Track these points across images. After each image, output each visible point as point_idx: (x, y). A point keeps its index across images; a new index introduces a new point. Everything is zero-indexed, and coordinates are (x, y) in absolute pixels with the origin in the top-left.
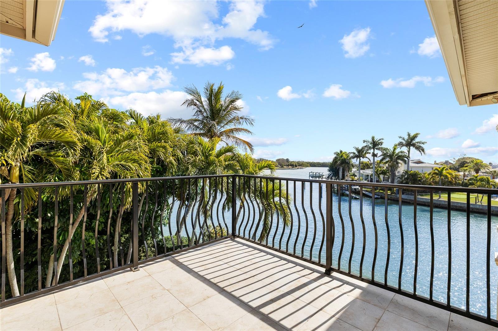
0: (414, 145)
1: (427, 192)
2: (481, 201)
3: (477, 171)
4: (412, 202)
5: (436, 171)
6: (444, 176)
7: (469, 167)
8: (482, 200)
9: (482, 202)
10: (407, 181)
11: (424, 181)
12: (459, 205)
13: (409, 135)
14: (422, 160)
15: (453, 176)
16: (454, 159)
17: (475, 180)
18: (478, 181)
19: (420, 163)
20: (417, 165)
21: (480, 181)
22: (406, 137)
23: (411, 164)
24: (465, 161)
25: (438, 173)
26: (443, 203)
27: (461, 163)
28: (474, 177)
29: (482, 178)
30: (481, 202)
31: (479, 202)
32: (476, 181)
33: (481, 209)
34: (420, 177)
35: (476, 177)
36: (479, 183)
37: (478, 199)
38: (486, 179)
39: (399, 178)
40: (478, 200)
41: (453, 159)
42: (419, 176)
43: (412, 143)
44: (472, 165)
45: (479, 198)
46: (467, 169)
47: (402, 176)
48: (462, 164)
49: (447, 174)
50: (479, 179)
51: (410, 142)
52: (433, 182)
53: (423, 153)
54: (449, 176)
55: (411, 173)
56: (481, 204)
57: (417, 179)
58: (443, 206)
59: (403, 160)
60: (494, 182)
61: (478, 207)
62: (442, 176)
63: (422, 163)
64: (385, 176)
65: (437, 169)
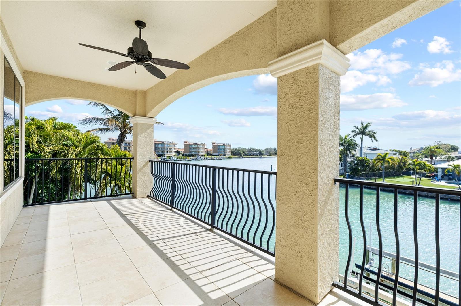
0: (367, 134)
3: (432, 156)
5: (379, 157)
8: (419, 183)
13: (362, 124)
14: (378, 147)
19: (376, 150)
22: (360, 126)
23: (367, 151)
25: (381, 158)
36: (417, 167)
38: (423, 164)
40: (416, 183)
43: (364, 132)
46: (419, 155)
49: (389, 160)
50: (417, 164)
62: (385, 161)
65: (379, 155)
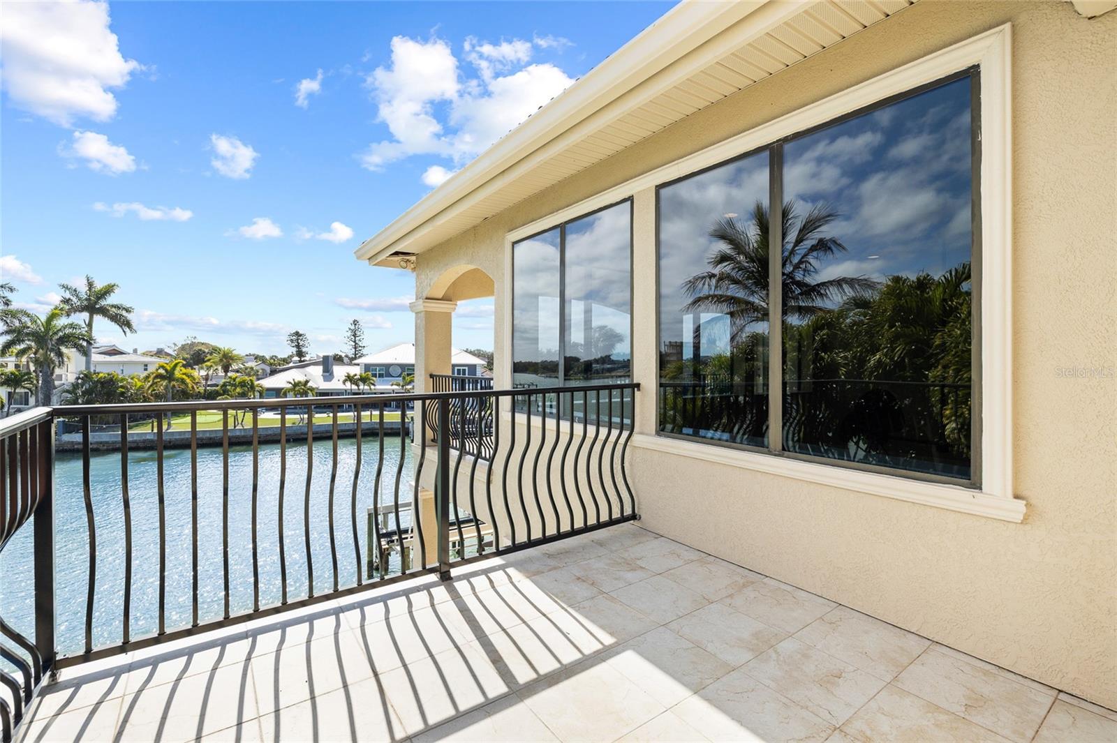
0: (103, 311)
1: (139, 417)
2: (242, 421)
3: (226, 368)
4: (105, 447)
5: (162, 371)
6: (177, 380)
7: (212, 361)
8: (243, 419)
9: (243, 423)
10: (90, 395)
11: (132, 395)
12: (208, 435)
13: (90, 285)
14: (121, 347)
15: (194, 379)
16: (175, 344)
17: (232, 385)
19: (115, 354)
20: (108, 358)
22: (83, 289)
23: (95, 357)
24: (200, 350)
25: (165, 374)
26: (178, 437)
27: (194, 354)
29: (244, 381)
30: (241, 424)
31: (238, 424)
33: (243, 437)
34: (122, 387)
35: (234, 380)
36: (238, 390)
39: (68, 391)
40: (238, 420)
41: (173, 346)
42: (120, 384)
43: (97, 306)
44: (216, 357)
45: (239, 417)
46: (211, 366)
47: (75, 386)
48: (196, 355)
49: (184, 377)
50: (240, 383)
51: (95, 303)
52: (152, 395)
53: (127, 330)
54: (188, 381)
55: (101, 378)
56: (242, 428)
57: (115, 391)
58: (178, 443)
59: (77, 346)
60: (261, 387)
61: (238, 434)
62: (174, 380)
63: (122, 353)
64: (18, 390)
65: (163, 367)
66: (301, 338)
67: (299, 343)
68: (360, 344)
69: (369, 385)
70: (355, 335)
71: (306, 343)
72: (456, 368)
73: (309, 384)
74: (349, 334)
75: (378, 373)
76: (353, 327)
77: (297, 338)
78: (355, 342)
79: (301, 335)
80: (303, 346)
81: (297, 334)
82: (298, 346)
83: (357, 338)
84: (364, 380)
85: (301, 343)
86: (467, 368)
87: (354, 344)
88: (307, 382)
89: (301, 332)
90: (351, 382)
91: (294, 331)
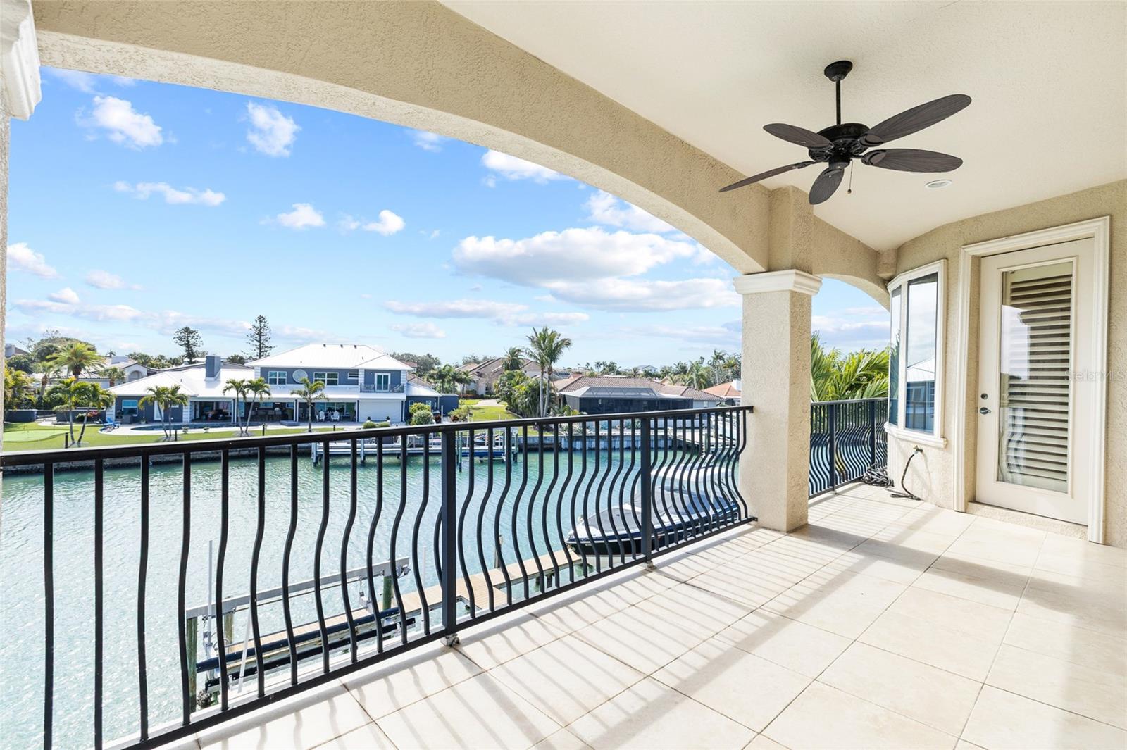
2: (79, 440)
3: (76, 370)
7: (57, 360)
8: (81, 437)
9: (81, 442)
16: (30, 340)
17: (64, 392)
18: (74, 393)
21: (78, 393)
24: (52, 346)
27: (43, 351)
28: (62, 385)
29: (84, 387)
30: (79, 443)
31: (73, 443)
32: (67, 395)
35: (71, 384)
36: (74, 399)
37: (72, 437)
38: (91, 389)
40: (73, 439)
44: (65, 355)
45: (74, 434)
46: (51, 366)
48: (46, 353)
50: (75, 390)
56: (80, 448)
60: (107, 395)
66: (191, 335)
67: (188, 341)
68: (266, 344)
69: (260, 394)
70: (260, 334)
71: (198, 342)
72: (376, 374)
73: (179, 392)
74: (253, 332)
75: (278, 378)
76: (258, 325)
77: (187, 335)
78: (260, 341)
79: (192, 332)
80: (195, 345)
81: (187, 330)
82: (188, 345)
83: (262, 338)
84: (255, 387)
85: (192, 341)
86: (389, 375)
87: (258, 344)
88: (177, 389)
89: (192, 329)
90: (237, 389)
91: (184, 327)
